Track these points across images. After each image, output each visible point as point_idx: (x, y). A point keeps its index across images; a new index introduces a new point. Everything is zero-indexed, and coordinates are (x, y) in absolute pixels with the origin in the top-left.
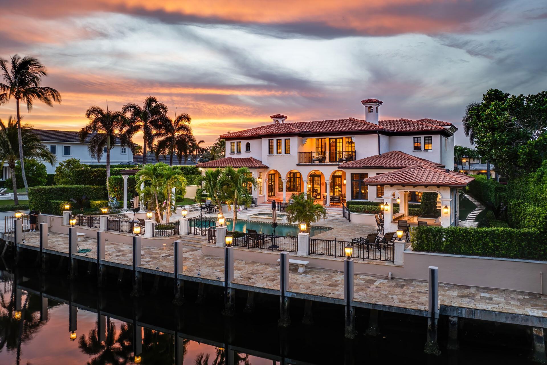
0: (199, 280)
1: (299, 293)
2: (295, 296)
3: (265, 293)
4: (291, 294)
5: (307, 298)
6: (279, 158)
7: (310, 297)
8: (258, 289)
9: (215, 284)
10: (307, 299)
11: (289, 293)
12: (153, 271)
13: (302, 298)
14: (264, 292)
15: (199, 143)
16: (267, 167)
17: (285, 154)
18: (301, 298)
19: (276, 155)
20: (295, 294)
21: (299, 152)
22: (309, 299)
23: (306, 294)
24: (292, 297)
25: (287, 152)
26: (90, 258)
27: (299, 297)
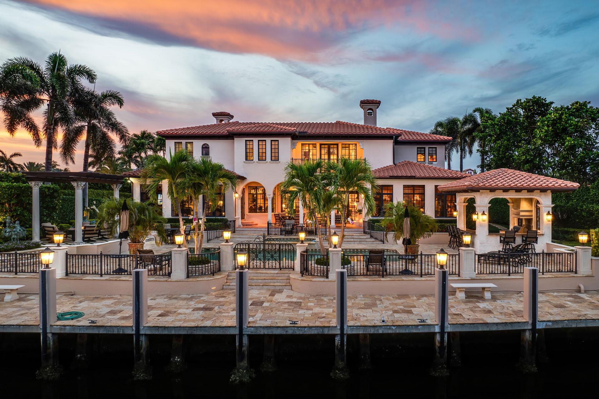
0: (390, 329)
1: (556, 321)
2: (550, 325)
3: (507, 329)
4: (545, 323)
5: (566, 325)
6: (262, 165)
7: (571, 324)
8: (495, 325)
9: (421, 331)
10: (567, 327)
11: (542, 323)
12: (288, 329)
13: (561, 327)
14: (504, 329)
15: (12, 156)
16: (243, 178)
17: (271, 160)
18: (559, 327)
19: (257, 162)
20: (550, 323)
21: (292, 159)
22: (570, 327)
23: (566, 320)
24: (546, 327)
25: (275, 158)
26: (111, 327)
27: (556, 326)
